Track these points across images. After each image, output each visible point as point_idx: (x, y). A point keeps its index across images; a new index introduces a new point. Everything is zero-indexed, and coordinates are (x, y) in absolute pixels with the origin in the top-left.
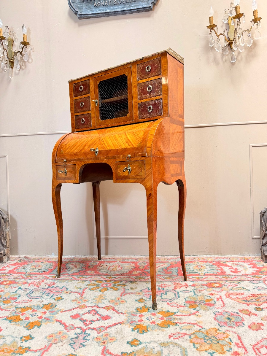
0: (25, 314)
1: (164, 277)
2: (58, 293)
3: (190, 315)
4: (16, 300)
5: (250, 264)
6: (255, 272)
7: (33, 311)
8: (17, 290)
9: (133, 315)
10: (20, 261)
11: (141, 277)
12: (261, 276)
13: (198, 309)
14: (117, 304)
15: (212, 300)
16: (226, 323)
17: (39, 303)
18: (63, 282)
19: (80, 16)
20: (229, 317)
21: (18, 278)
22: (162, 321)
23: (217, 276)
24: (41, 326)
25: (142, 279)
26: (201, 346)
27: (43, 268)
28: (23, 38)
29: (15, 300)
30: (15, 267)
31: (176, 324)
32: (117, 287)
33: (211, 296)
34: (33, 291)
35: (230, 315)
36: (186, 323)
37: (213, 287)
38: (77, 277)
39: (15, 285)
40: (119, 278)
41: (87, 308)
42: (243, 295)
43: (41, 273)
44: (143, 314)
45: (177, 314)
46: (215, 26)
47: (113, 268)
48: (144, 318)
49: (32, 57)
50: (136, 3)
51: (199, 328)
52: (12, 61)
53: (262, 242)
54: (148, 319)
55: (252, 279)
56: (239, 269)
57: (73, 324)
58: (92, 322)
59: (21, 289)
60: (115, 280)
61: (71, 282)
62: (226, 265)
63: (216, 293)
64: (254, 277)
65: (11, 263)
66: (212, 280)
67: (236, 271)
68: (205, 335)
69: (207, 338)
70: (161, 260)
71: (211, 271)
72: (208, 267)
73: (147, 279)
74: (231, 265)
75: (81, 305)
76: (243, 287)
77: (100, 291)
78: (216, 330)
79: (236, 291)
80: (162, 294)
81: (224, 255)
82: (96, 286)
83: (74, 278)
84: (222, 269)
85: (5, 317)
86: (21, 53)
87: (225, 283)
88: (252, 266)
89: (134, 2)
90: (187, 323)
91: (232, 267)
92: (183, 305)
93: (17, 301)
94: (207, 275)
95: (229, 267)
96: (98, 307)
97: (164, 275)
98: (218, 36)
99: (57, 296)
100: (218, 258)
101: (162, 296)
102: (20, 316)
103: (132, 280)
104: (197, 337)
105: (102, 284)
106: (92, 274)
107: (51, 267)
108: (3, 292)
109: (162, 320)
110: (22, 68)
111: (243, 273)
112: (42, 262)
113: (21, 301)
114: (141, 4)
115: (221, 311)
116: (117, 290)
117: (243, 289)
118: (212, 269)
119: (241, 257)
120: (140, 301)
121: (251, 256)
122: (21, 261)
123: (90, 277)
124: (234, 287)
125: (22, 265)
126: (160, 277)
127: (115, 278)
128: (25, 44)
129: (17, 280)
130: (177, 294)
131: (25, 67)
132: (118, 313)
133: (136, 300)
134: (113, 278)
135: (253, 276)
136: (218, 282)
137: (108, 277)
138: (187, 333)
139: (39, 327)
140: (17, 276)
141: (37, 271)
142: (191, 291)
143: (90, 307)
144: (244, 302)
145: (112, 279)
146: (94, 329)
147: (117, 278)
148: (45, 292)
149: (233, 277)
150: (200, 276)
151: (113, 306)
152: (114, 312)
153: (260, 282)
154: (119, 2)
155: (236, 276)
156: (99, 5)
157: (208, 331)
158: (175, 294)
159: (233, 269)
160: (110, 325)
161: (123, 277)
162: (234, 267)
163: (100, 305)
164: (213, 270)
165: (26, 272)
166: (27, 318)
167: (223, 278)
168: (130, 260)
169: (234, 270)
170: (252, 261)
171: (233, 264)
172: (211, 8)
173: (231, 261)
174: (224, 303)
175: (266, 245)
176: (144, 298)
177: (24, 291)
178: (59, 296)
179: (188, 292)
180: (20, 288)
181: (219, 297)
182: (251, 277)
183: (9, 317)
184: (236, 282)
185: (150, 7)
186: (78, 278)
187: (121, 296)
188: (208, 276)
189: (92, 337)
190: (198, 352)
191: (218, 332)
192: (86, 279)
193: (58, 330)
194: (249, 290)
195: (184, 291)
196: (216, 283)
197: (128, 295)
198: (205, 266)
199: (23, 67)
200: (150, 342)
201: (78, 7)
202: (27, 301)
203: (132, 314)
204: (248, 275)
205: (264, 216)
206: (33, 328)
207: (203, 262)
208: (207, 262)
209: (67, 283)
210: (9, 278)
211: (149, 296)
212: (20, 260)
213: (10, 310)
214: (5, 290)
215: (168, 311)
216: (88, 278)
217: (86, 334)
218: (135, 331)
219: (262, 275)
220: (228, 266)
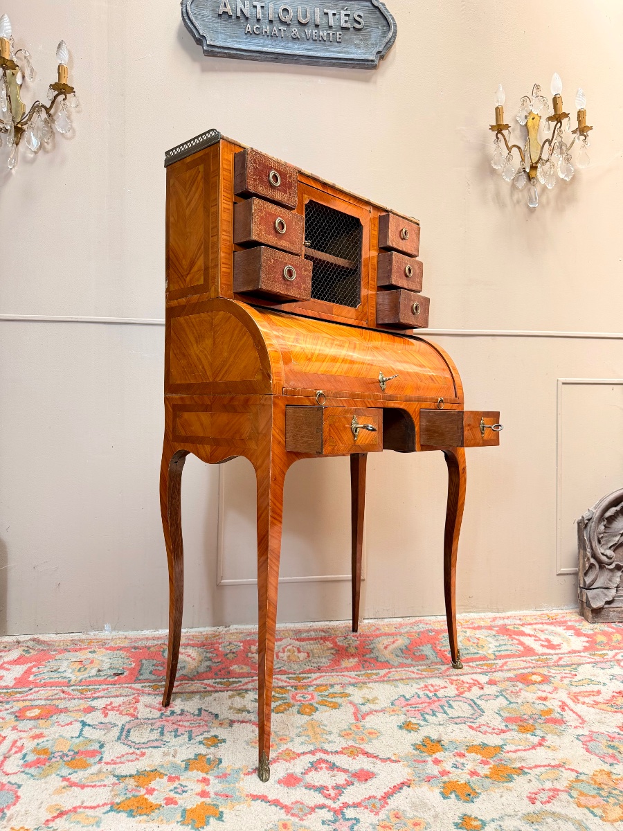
0: (154, 790)
1: (417, 668)
2: (199, 726)
3: (534, 747)
4: (102, 757)
5: (565, 627)
6: (587, 645)
7: (171, 779)
8: (82, 730)
9: (419, 762)
10: (27, 651)
11: (369, 672)
12: (604, 652)
13: (538, 732)
14: (363, 740)
15: (550, 711)
16: (613, 756)
17: (171, 758)
18: (191, 698)
19: (210, 49)
20: (610, 743)
21: (57, 696)
22: (490, 768)
23: (524, 659)
24: (224, 815)
25: (374, 677)
26: (604, 812)
27: (106, 666)
28: (59, 73)
29: (97, 758)
30: (25, 667)
31: (521, 771)
32: (333, 700)
33: (544, 703)
34: (126, 728)
35: (609, 739)
36: (540, 766)
37: (534, 683)
38: (218, 683)
39: (63, 718)
40: (322, 679)
41: (302, 757)
42: (601, 696)
43: (109, 679)
44: (438, 755)
45: (507, 748)
46: (507, 127)
47: (286, 654)
48: (447, 766)
49: (75, 125)
50: (343, 45)
51: (574, 775)
52: (19, 126)
53: (584, 582)
54: (455, 766)
55: (593, 660)
56: (555, 641)
57: (299, 800)
58: (339, 789)
59: (89, 725)
60: (315, 682)
61: (211, 698)
62: (523, 634)
63: (549, 695)
64: (594, 655)
65: (6, 659)
66: (521, 668)
67: (551, 646)
68: (596, 786)
69: (603, 793)
70: (383, 631)
71: (503, 648)
72: (490, 639)
73: (385, 676)
74: (532, 632)
75: (280, 751)
76: (589, 677)
77: (299, 712)
78: (609, 774)
79: (583, 689)
80: (443, 709)
81: (504, 611)
82: (280, 702)
83: (209, 685)
84: (521, 643)
85: (105, 804)
86: (47, 110)
87: (549, 672)
88: (573, 631)
89: (338, 42)
90: (544, 766)
91: (536, 636)
92: (504, 728)
93: (107, 758)
94: (501, 657)
95: (533, 638)
96: (326, 752)
97: (414, 663)
98: (509, 149)
99: (204, 736)
100: (496, 618)
101: (445, 712)
102: (146, 796)
103: (353, 681)
104: (582, 794)
105: (291, 695)
106: (248, 674)
107: (126, 661)
108: (45, 739)
109: (487, 767)
110: (44, 149)
111: (565, 648)
112: (90, 650)
113: (118, 758)
114: (353, 49)
115: (587, 733)
116: (336, 706)
117: (593, 682)
118: (502, 642)
119: (539, 613)
120: (407, 726)
121: (555, 612)
122: (31, 651)
123: (249, 682)
124: (574, 680)
125: (39, 661)
126: (410, 669)
127: (310, 679)
128: (62, 89)
129: (62, 705)
130: (473, 705)
131: (54, 146)
132: (384, 760)
133: (401, 727)
134: (304, 678)
135: (591, 652)
136: (534, 670)
137: (294, 678)
138: (558, 787)
139: (220, 817)
140: (50, 693)
141: (96, 676)
142: (498, 696)
143: (304, 753)
144: (613, 709)
145: (305, 681)
146: (356, 805)
147: (316, 679)
148: (163, 728)
149: (555, 658)
150: (490, 662)
151: (357, 745)
152: (371, 759)
153: (612, 667)
154: (303, 36)
155: (560, 656)
156: (258, 33)
157: (594, 777)
158: (470, 705)
159: (542, 641)
160: (385, 791)
161: (327, 674)
162: (543, 637)
163: (327, 747)
164: (505, 645)
165: (70, 681)
166: (170, 801)
167: (539, 663)
168: (313, 634)
169: (546, 644)
170: (566, 622)
171: (535, 629)
172: (501, 89)
173: (527, 625)
174: (580, 717)
175: (592, 587)
176: (414, 721)
177: (103, 732)
178: (206, 735)
179: (491, 697)
180: (84, 724)
181: (560, 703)
182: (589, 656)
183: (118, 804)
184: (569, 668)
185: (373, 61)
186: (219, 686)
187: (357, 719)
188: (507, 660)
189: (367, 825)
190: (609, 824)
191: (614, 777)
192: (244, 688)
193: (275, 818)
194: (604, 684)
195: (482, 696)
196: (533, 674)
197: (372, 716)
198: (484, 637)
199: (49, 147)
200: (502, 818)
201: (205, 26)
202: (134, 757)
203: (415, 761)
204: (579, 652)
205: (588, 528)
206: (207, 823)
207: (474, 628)
208: (479, 628)
209: (200, 698)
210: (30, 700)
211: (420, 715)
212: (26, 649)
213: (105, 786)
214: (46, 732)
215: (484, 746)
216: (246, 683)
217: (348, 819)
218: (450, 798)
219: (604, 649)
220: (530, 635)
